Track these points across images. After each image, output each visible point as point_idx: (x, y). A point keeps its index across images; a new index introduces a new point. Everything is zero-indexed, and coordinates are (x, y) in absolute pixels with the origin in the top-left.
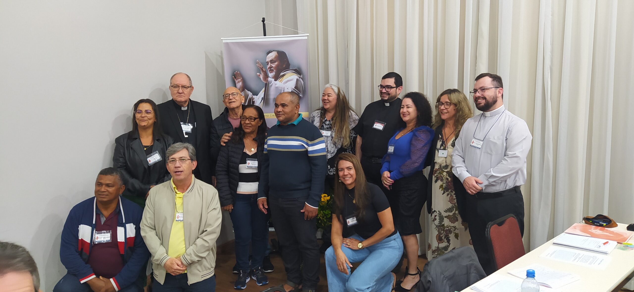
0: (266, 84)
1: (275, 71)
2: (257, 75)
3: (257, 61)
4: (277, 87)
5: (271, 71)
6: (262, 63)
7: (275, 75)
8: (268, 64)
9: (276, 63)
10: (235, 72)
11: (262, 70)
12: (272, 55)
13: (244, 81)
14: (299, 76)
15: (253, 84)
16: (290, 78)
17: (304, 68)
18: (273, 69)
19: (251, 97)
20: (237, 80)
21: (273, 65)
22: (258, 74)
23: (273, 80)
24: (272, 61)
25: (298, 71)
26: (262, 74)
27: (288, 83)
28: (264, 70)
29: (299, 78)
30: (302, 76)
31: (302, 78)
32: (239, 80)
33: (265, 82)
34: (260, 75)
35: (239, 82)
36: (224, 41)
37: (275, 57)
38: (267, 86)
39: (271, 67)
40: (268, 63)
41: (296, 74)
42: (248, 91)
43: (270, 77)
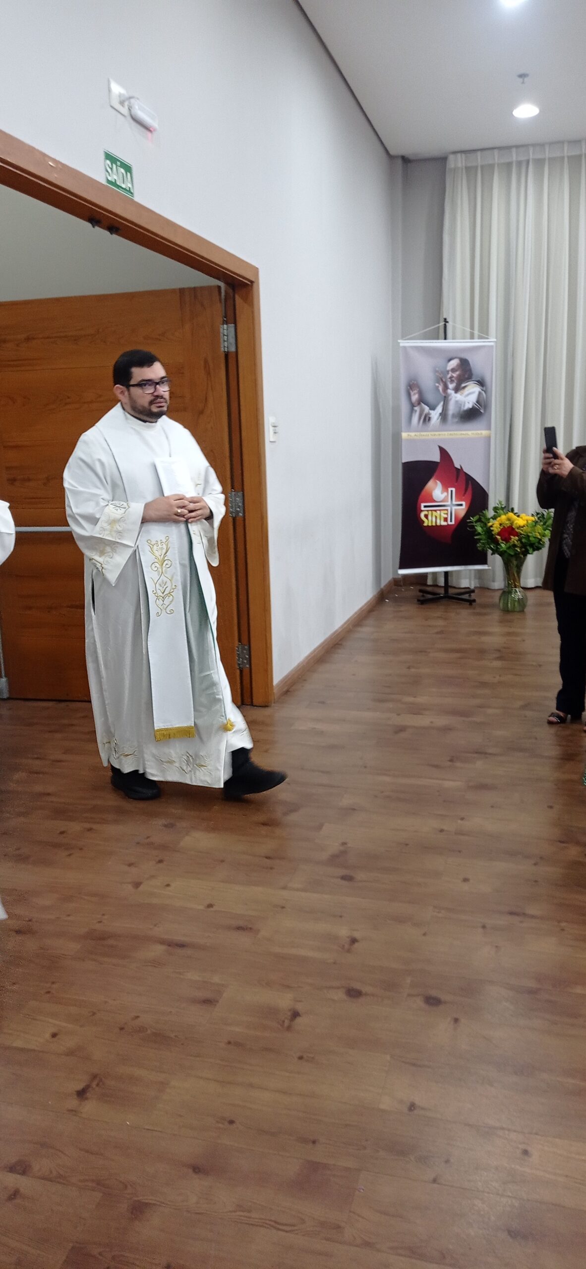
0: (445, 397)
1: (456, 381)
2: (435, 385)
3: (437, 369)
4: (457, 402)
5: (452, 381)
6: (442, 372)
7: (456, 386)
8: (448, 374)
9: (458, 373)
10: (411, 381)
11: (442, 380)
12: (454, 363)
13: (420, 393)
14: (482, 388)
15: (430, 397)
16: (471, 391)
17: (488, 380)
18: (453, 379)
19: (427, 412)
20: (413, 391)
21: (455, 375)
22: (437, 385)
23: (453, 392)
24: (453, 370)
25: (481, 383)
26: (442, 384)
27: (470, 396)
28: (444, 380)
29: (481, 390)
30: (484, 389)
31: (485, 392)
32: (416, 391)
33: (444, 395)
34: (438, 387)
35: (415, 394)
36: (401, 345)
37: (457, 365)
38: (446, 399)
39: (451, 378)
40: (448, 372)
41: (478, 386)
42: (425, 404)
43: (450, 389)
